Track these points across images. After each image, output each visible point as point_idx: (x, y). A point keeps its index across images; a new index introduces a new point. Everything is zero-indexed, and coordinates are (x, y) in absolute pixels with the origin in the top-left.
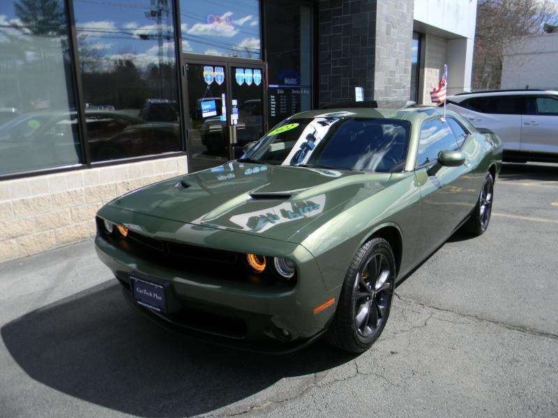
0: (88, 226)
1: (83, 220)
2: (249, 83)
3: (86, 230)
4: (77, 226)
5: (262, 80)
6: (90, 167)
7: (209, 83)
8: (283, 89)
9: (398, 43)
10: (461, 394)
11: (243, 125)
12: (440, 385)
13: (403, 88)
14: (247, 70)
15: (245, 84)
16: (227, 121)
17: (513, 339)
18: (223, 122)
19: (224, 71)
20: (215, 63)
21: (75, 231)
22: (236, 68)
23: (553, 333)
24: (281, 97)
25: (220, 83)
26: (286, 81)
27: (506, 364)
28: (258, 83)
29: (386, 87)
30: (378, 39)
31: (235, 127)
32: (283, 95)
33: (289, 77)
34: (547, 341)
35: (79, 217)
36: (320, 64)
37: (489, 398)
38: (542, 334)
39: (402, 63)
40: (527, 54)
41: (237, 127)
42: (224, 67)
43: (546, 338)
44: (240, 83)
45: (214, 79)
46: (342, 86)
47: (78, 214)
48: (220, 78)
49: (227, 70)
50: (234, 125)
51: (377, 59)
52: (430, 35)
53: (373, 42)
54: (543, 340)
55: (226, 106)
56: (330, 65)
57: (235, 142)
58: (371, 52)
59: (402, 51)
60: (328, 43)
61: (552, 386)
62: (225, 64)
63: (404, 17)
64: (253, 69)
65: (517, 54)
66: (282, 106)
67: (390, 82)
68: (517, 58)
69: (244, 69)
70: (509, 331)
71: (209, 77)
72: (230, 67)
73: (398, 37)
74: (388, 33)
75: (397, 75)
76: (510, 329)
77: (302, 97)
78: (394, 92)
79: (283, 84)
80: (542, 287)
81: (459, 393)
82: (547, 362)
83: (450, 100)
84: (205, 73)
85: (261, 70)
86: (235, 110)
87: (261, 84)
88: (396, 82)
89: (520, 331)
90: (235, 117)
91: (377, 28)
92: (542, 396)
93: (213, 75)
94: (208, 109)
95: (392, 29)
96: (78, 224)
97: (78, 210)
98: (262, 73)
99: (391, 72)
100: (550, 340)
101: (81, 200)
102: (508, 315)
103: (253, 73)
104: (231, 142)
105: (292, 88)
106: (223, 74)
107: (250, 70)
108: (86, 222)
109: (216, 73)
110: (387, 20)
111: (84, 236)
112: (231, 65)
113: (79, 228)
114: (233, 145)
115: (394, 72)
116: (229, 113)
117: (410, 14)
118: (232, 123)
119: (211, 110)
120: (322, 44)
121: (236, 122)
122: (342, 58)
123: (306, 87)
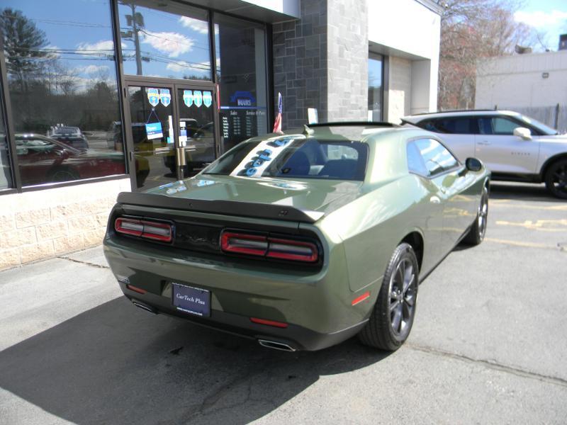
0: (18, 253)
1: (13, 246)
2: (199, 105)
3: (15, 256)
4: (5, 252)
5: (212, 102)
6: (21, 191)
7: (154, 104)
8: (236, 110)
9: (352, 65)
10: (345, 418)
11: (193, 147)
12: (327, 409)
13: (360, 108)
14: (195, 92)
15: (194, 105)
16: (175, 143)
17: (415, 360)
18: (171, 144)
19: (171, 93)
20: (159, 85)
21: (4, 258)
22: (183, 89)
23: (456, 353)
24: (235, 118)
25: (166, 105)
26: (239, 103)
27: (400, 386)
28: (208, 105)
29: (341, 109)
30: (329, 60)
31: (183, 149)
32: (236, 116)
33: (243, 98)
34: (448, 361)
35: (8, 243)
36: (275, 86)
37: (372, 421)
38: (445, 354)
39: (358, 84)
40: (497, 75)
41: (185, 149)
42: (170, 89)
43: (448, 358)
44: (189, 104)
45: (160, 100)
46: (297, 107)
47: (7, 240)
48: (165, 99)
49: (173, 92)
50: (182, 147)
51: (329, 81)
52: (393, 57)
53: (325, 64)
54: (444, 360)
55: (174, 128)
56: (285, 86)
57: (184, 164)
58: (324, 73)
59: (357, 73)
60: (282, 65)
61: (438, 407)
62: (172, 86)
63: (358, 39)
64: (202, 91)
65: (488, 75)
66: (235, 127)
67: (345, 103)
68: (489, 78)
69: (193, 90)
70: (412, 351)
71: (154, 99)
72: (178, 89)
73: (352, 58)
74: (341, 55)
75: (353, 97)
76: (415, 349)
77: (258, 118)
78: (350, 113)
79: (237, 105)
80: (459, 306)
81: (343, 416)
82: (440, 383)
83: (407, 120)
84: (149, 95)
85: (211, 91)
86: (184, 132)
87: (212, 106)
88: (352, 103)
89: (424, 351)
90: (183, 139)
91: (329, 51)
92: (424, 418)
93: (157, 97)
94: (153, 131)
95: (346, 51)
96: (7, 250)
97: (6, 235)
98: (212, 95)
99: (345, 93)
100: (451, 360)
101: (10, 226)
102: (417, 335)
103: (202, 95)
104: (179, 164)
105: (246, 110)
106: (169, 96)
107: (200, 92)
108: (16, 248)
109: (162, 95)
110: (339, 41)
111: (14, 263)
112: (177, 87)
113: (8, 255)
114: (181, 167)
115: (349, 93)
116: (177, 135)
117: (365, 37)
118: (180, 145)
119: (156, 132)
120: (277, 65)
121: (184, 144)
122: (296, 79)
123: (261, 109)
